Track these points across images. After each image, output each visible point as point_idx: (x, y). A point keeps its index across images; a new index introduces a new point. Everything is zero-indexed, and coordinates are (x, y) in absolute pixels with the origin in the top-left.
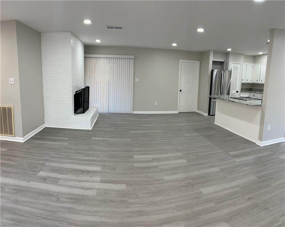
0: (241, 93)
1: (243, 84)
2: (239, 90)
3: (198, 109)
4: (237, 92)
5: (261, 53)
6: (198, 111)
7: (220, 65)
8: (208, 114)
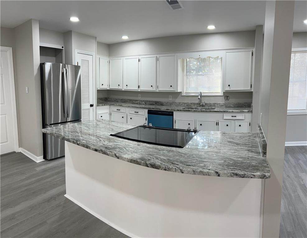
0: (98, 107)
1: (99, 91)
2: (95, 103)
3: (20, 145)
4: (92, 106)
5: (125, 38)
6: (20, 150)
7: (53, 56)
8: (42, 156)
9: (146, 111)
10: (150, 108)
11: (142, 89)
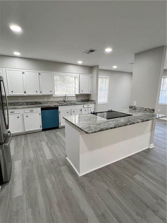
9: (40, 109)
10: (43, 106)
11: (28, 93)
